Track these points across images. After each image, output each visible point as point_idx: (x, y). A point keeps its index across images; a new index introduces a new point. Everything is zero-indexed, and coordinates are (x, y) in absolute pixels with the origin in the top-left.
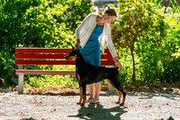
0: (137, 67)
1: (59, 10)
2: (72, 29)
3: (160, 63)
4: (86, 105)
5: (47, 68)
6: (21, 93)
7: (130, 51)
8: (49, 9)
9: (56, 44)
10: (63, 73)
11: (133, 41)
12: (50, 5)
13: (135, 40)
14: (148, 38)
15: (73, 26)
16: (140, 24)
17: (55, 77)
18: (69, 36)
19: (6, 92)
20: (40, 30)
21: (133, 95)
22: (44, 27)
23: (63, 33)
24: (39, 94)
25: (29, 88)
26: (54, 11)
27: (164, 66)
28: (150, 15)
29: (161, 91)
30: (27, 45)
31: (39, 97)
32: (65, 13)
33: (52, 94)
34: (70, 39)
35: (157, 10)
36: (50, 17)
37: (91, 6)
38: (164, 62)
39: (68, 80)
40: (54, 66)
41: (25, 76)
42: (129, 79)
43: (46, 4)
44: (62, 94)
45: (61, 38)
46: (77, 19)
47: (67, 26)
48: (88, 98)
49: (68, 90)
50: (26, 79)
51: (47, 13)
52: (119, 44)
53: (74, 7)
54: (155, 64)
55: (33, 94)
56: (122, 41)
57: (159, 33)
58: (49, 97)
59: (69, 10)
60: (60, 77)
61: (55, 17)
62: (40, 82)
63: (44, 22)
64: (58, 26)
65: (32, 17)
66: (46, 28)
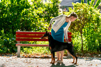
0: (84, 43)
1: (41, 10)
2: (47, 21)
3: (97, 41)
4: (55, 64)
5: (33, 43)
6: (19, 57)
7: (80, 34)
8: (35, 10)
9: (39, 30)
10: (43, 46)
11: (82, 28)
12: (36, 8)
13: (83, 28)
14: (90, 27)
15: (48, 20)
16: (86, 19)
17: (37, 48)
18: (46, 25)
19: (10, 56)
20: (30, 22)
21: (81, 58)
22: (32, 20)
23: (42, 24)
24: (29, 57)
25: (23, 54)
26: (38, 11)
27: (99, 42)
28: (91, 14)
29: (97, 56)
30: (22, 30)
31: (29, 59)
32: (44, 12)
33: (36, 58)
34: (47, 27)
35: (95, 11)
36: (35, 15)
37: (58, 8)
38: (99, 40)
39: (45, 50)
40: (38, 42)
41: (21, 47)
42: (79, 50)
43: (33, 7)
44: (42, 58)
45: (41, 26)
46: (50, 16)
47: (45, 20)
48: (56, 60)
49: (45, 55)
50: (22, 49)
51: (34, 12)
52: (74, 30)
53: (49, 9)
54: (94, 41)
55: (25, 57)
56: (76, 28)
57: (96, 24)
58: (35, 59)
59: (46, 11)
60: (40, 48)
61: (38, 14)
62: (30, 51)
63: (32, 17)
64: (40, 20)
65: (25, 14)
66: (33, 20)
